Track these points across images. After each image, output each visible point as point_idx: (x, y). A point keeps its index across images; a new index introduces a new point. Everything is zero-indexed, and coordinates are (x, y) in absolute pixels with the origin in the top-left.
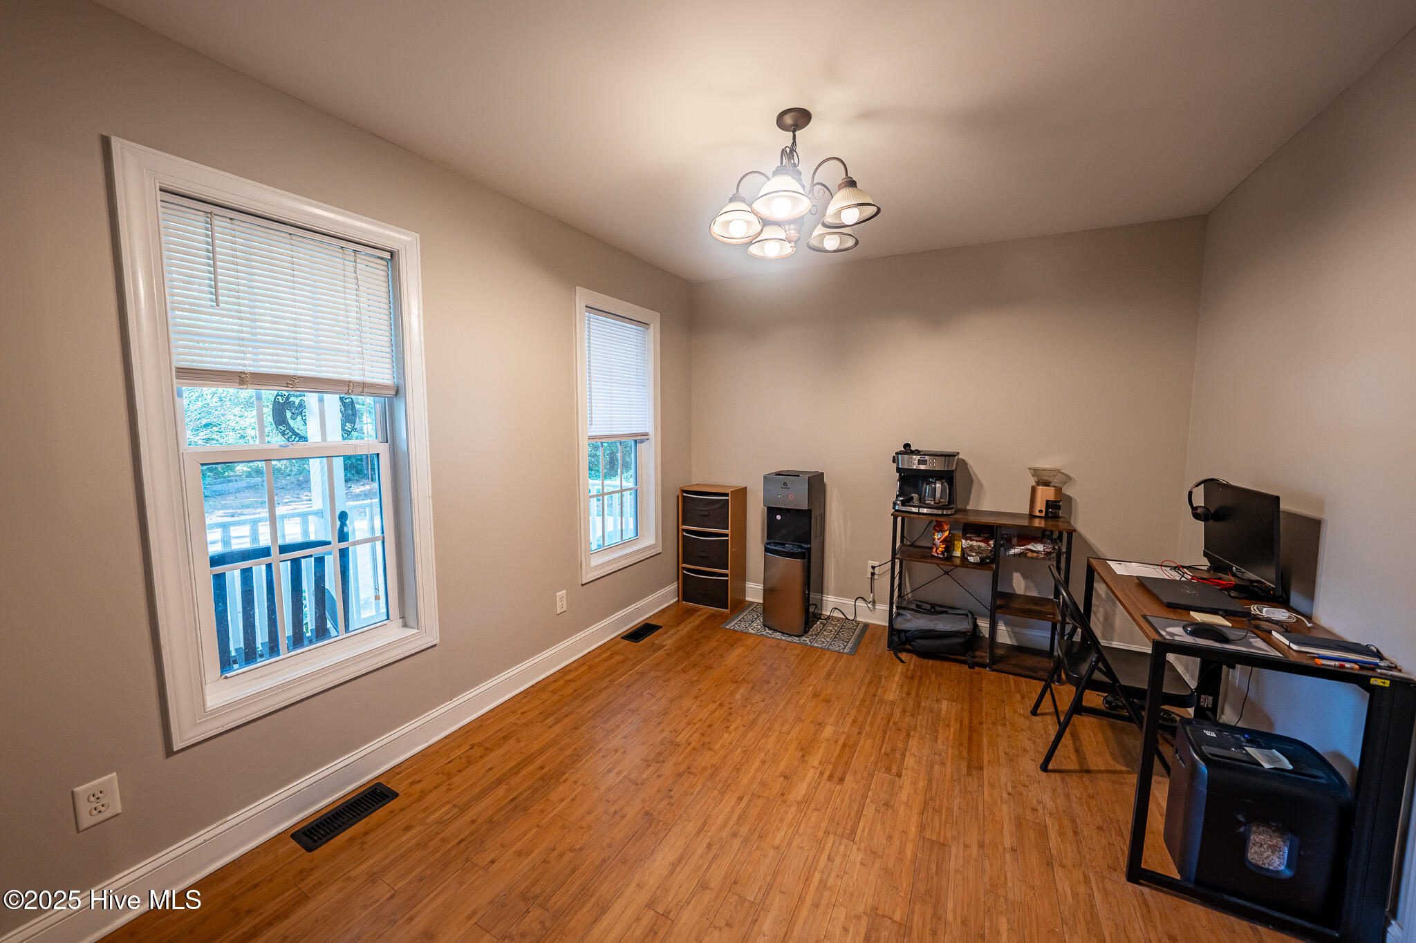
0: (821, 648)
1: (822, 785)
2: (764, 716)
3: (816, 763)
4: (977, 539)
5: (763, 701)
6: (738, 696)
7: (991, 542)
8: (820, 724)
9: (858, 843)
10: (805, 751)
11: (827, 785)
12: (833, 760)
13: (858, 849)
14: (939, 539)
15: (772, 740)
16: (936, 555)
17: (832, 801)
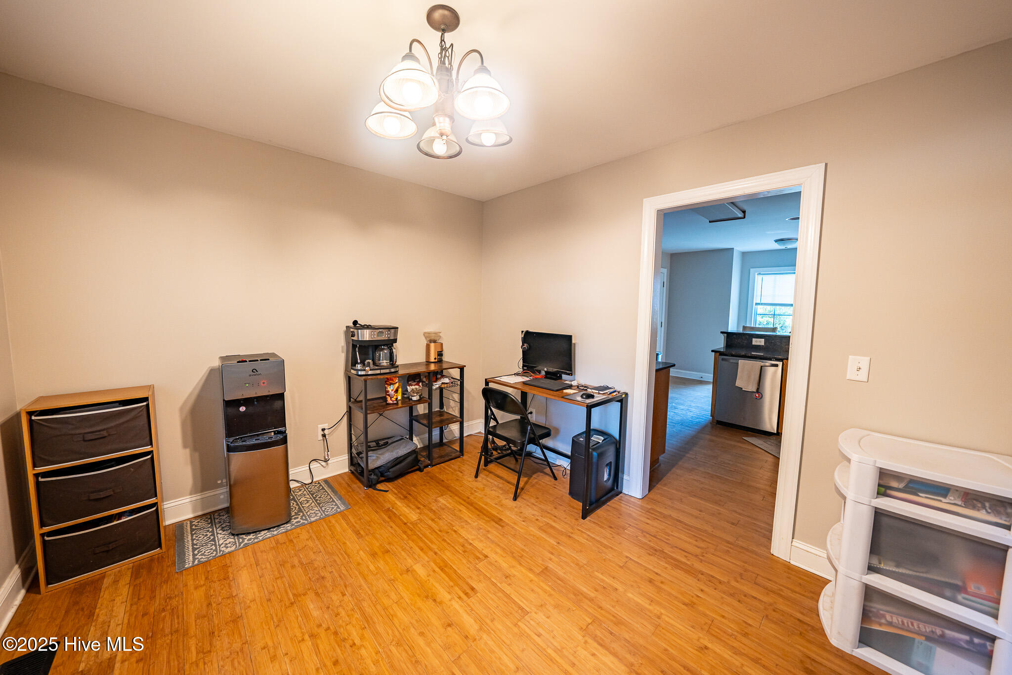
0: (320, 519)
1: (471, 604)
2: (365, 604)
3: (448, 596)
4: (414, 383)
5: (344, 595)
6: (316, 613)
7: (421, 384)
8: (408, 570)
9: (531, 611)
10: (430, 596)
11: (473, 600)
12: (451, 584)
13: (536, 613)
14: (392, 390)
15: (400, 614)
16: (392, 402)
17: (489, 606)
